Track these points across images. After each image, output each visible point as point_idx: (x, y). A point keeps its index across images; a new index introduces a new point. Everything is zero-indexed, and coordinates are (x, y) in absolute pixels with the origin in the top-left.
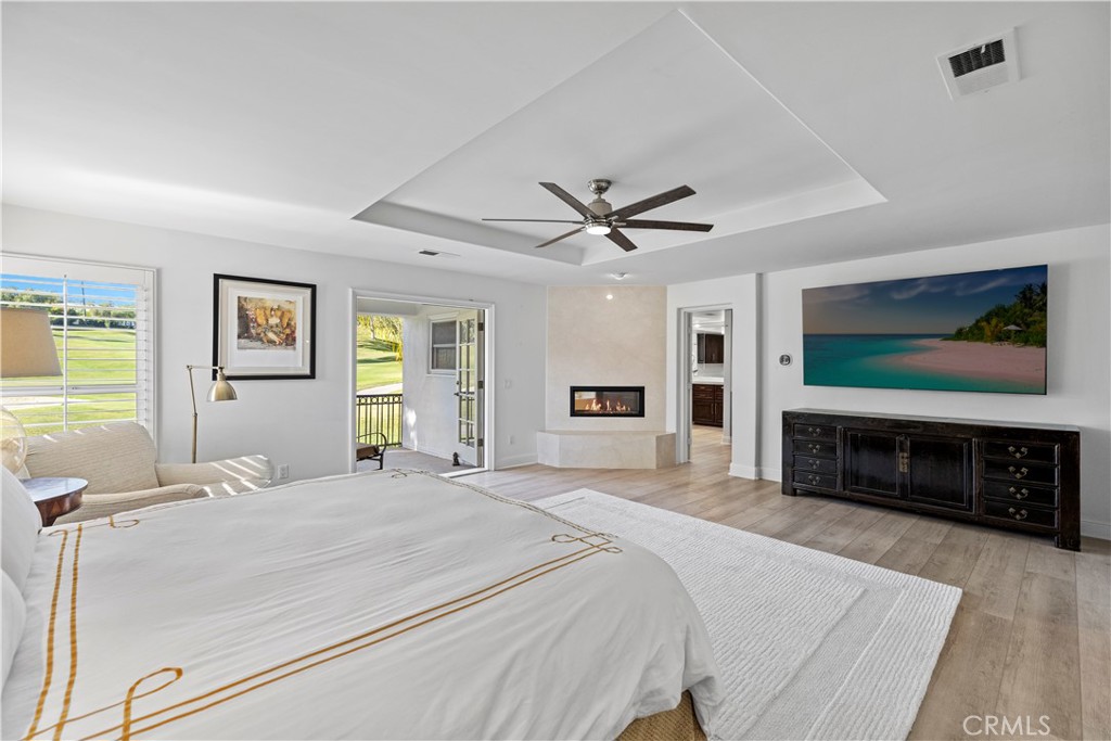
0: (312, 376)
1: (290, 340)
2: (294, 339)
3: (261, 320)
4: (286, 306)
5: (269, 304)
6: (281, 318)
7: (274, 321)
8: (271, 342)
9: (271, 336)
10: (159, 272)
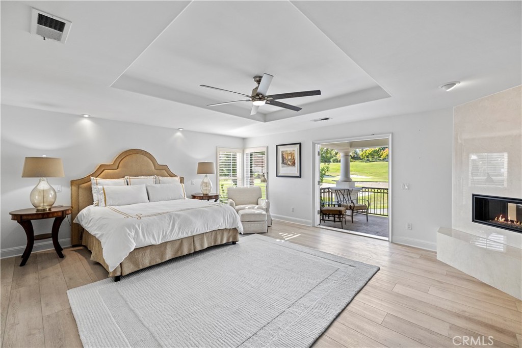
0: (300, 177)
1: (294, 164)
2: (295, 163)
3: (286, 158)
4: (293, 152)
5: (288, 152)
6: (291, 156)
7: (290, 157)
8: (289, 165)
9: (289, 163)
10: (268, 147)
